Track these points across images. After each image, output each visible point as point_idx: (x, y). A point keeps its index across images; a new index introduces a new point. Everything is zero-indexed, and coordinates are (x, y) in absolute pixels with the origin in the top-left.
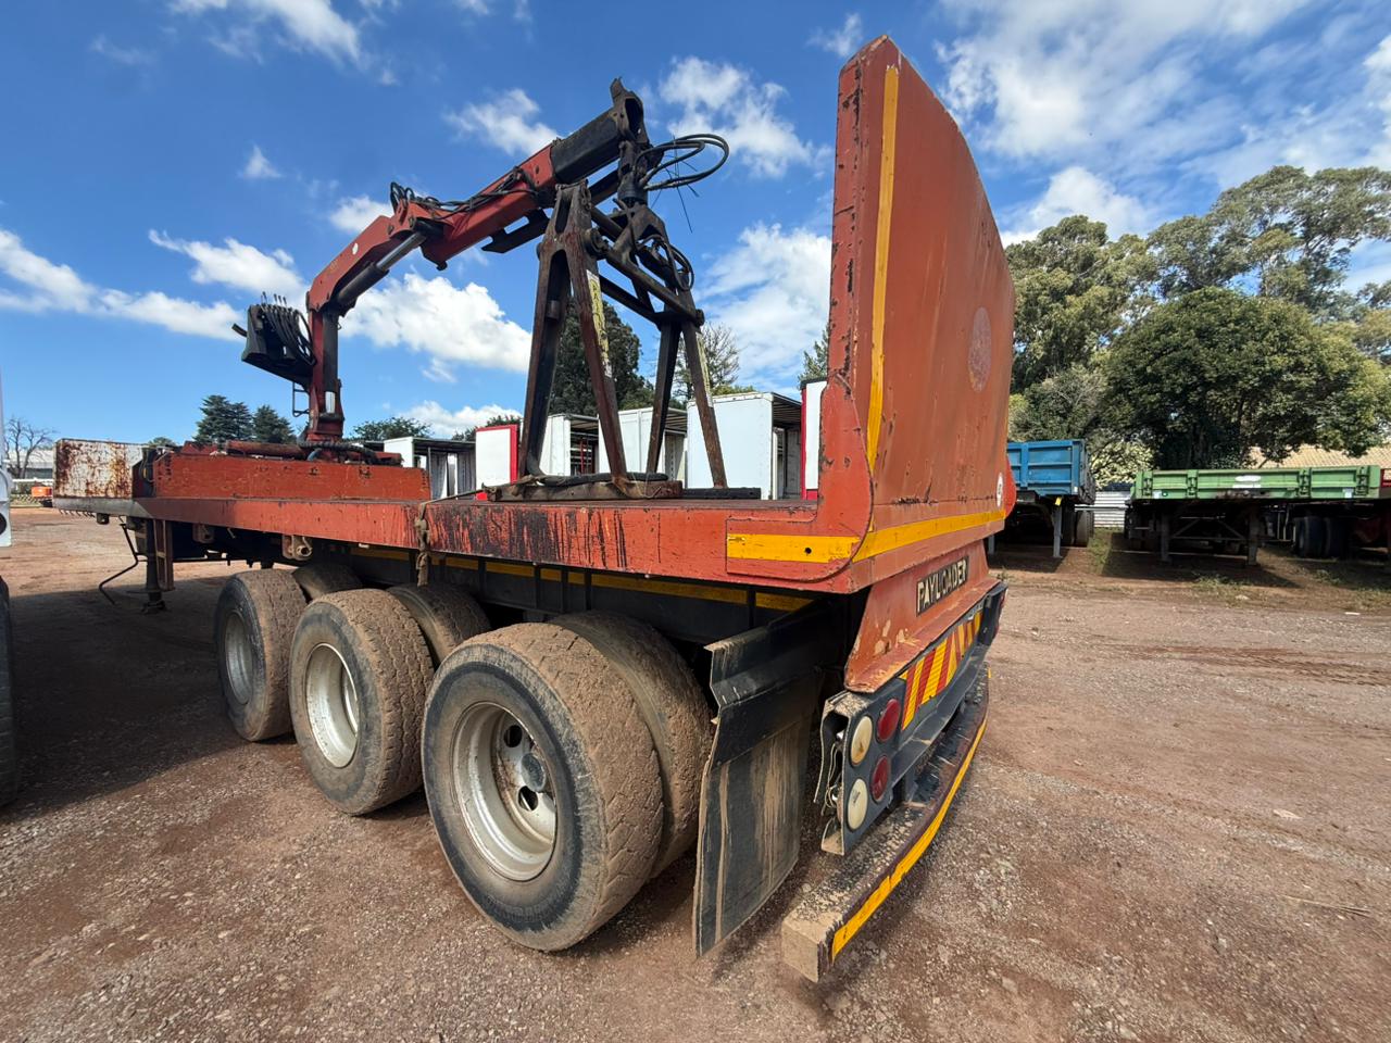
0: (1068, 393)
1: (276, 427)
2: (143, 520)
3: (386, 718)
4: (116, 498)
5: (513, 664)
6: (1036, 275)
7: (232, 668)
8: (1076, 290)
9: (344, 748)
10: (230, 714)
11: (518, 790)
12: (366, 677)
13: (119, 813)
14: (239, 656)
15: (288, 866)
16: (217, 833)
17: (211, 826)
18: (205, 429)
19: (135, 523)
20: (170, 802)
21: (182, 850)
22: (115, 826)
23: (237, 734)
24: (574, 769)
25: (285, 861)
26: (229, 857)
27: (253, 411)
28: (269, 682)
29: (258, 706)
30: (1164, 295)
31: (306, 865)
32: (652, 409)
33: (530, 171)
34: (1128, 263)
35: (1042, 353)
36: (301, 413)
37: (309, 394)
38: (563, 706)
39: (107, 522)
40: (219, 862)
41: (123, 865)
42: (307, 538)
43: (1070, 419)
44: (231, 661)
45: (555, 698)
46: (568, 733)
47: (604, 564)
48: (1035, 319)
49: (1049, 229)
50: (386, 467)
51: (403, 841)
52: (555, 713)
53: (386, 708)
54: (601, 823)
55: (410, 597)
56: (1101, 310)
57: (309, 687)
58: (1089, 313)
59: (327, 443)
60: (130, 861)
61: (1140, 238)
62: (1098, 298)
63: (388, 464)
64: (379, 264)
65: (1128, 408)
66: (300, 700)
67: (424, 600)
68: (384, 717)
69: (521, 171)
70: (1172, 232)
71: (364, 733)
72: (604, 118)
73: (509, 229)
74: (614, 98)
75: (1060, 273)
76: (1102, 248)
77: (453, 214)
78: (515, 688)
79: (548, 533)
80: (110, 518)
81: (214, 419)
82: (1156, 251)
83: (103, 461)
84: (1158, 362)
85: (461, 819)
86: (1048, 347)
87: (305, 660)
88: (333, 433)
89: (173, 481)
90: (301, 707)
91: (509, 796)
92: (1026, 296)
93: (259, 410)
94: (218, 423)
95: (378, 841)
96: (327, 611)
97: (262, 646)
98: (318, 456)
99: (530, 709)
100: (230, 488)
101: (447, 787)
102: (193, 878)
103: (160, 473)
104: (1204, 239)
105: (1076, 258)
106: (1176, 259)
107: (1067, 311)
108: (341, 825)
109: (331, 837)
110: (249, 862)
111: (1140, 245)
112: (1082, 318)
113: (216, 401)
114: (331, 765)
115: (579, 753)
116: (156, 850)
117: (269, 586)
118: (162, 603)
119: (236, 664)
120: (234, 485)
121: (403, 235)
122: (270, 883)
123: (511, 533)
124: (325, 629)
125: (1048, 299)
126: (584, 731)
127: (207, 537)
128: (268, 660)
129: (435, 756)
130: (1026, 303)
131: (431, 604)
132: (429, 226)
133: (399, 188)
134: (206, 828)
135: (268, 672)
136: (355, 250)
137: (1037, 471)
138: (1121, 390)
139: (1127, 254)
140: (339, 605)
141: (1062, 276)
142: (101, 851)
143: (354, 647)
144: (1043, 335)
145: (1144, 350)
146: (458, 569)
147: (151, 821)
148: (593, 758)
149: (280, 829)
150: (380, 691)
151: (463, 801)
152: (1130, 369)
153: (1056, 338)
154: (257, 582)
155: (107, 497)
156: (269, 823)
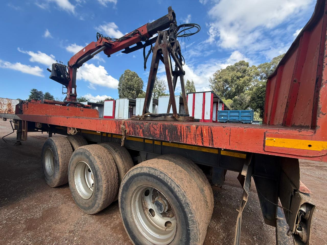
0: (242, 100)
1: (50, 97)
2: (18, 120)
3: (104, 186)
4: (8, 114)
5: (161, 174)
6: (234, 73)
7: (46, 165)
8: (242, 77)
9: (88, 194)
10: (46, 179)
11: (149, 210)
12: (98, 173)
13: (11, 214)
14: (49, 162)
15: (71, 234)
16: (45, 221)
17: (43, 218)
18: (31, 97)
19: (16, 121)
20: (28, 209)
21: (34, 229)
22: (10, 219)
23: (47, 184)
24: (187, 212)
25: (70, 232)
26: (51, 231)
27: (44, 93)
28: (60, 170)
29: (56, 178)
30: (261, 79)
31: (77, 234)
32: (145, 98)
33: (140, 31)
34: (253, 72)
35: (234, 91)
36: (64, 93)
37: (67, 88)
38: (182, 190)
39: (6, 120)
40: (47, 233)
41: (14, 235)
42: (76, 128)
43: (242, 105)
44: (46, 163)
45: (179, 187)
46: (185, 200)
47: (203, 144)
48: (233, 83)
49: (237, 63)
50: (87, 109)
51: (107, 224)
52: (179, 193)
53: (105, 183)
54: (198, 232)
55: (108, 147)
56: (247, 82)
57: (75, 173)
58: (244, 82)
59: (72, 102)
60: (16, 234)
61: (256, 66)
62: (247, 79)
63: (88, 108)
64: (91, 54)
65: (255, 104)
66: (72, 177)
67: (112, 148)
68: (104, 185)
69: (138, 31)
70: (263, 66)
71: (96, 190)
72: (165, 17)
73: (130, 47)
74: (168, 11)
75: (239, 73)
76: (248, 68)
77: (115, 42)
78: (162, 183)
79: (177, 132)
80: (7, 119)
81: (34, 95)
82: (259, 70)
83: (5, 103)
84: (262, 94)
85: (134, 222)
86: (236, 89)
87: (75, 165)
88: (74, 99)
89: (28, 110)
90: (72, 179)
91: (146, 212)
92: (231, 77)
93: (46, 93)
94: (35, 96)
95: (99, 224)
96: (84, 151)
97: (59, 160)
98: (69, 105)
99: (168, 190)
100: (45, 112)
101: (129, 211)
102: (39, 241)
103: (25, 107)
104: (269, 68)
105: (242, 70)
106: (264, 71)
107: (240, 81)
108: (86, 218)
109: (83, 222)
110: (57, 233)
111: (256, 68)
112: (243, 83)
113: (34, 90)
114: (82, 198)
115: (189, 207)
116: (25, 229)
117: (60, 142)
118: (21, 143)
119: (48, 164)
120: (46, 112)
121: (100, 47)
122: (66, 242)
123: (160, 131)
124: (83, 157)
125: (236, 79)
126: (190, 199)
127: (40, 126)
128: (60, 164)
129: (125, 201)
130: (231, 79)
131: (114, 149)
132: (108, 45)
133: (99, 34)
134: (41, 219)
135: (60, 168)
136: (84, 50)
137: (243, 117)
138: (253, 100)
139: (253, 70)
140: (88, 150)
141: (239, 74)
142: (5, 230)
143: (94, 163)
144: (235, 86)
145: (259, 91)
146: (116, 138)
147: (22, 217)
148: (194, 209)
149: (66, 219)
150: (103, 177)
151: (134, 216)
152: (256, 95)
153: (237, 87)
154: (57, 140)
155: (5, 113)
156: (62, 217)
